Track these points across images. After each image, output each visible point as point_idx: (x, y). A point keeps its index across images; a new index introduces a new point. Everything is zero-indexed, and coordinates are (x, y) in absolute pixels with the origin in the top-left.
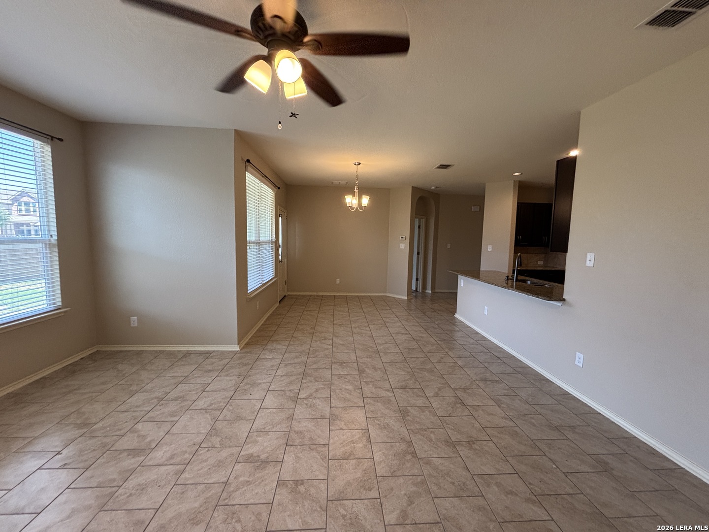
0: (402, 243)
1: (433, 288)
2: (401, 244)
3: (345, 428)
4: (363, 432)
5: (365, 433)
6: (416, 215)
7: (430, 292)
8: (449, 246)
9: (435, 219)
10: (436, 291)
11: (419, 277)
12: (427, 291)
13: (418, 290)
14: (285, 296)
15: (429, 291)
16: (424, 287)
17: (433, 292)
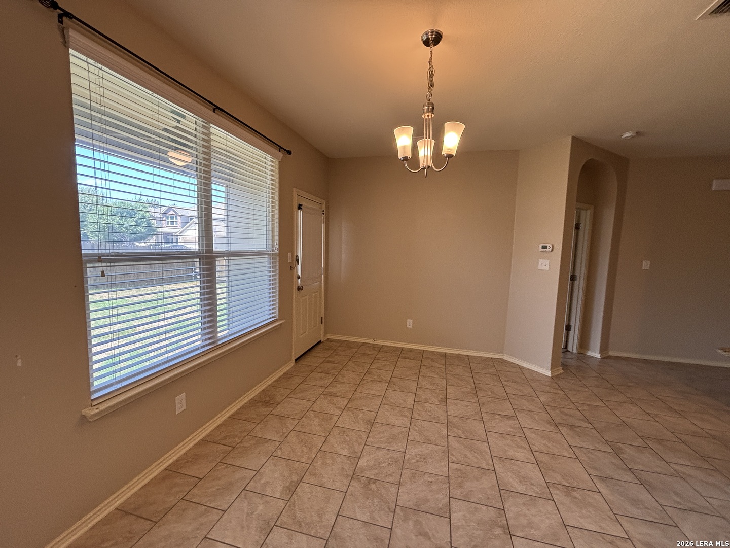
0: (544, 258)
1: (604, 348)
2: (541, 261)
6: (577, 202)
7: (598, 356)
8: (646, 265)
9: (616, 209)
10: (611, 353)
11: (572, 324)
12: (590, 353)
13: (570, 348)
14: (320, 342)
15: (595, 353)
16: (584, 343)
17: (606, 358)
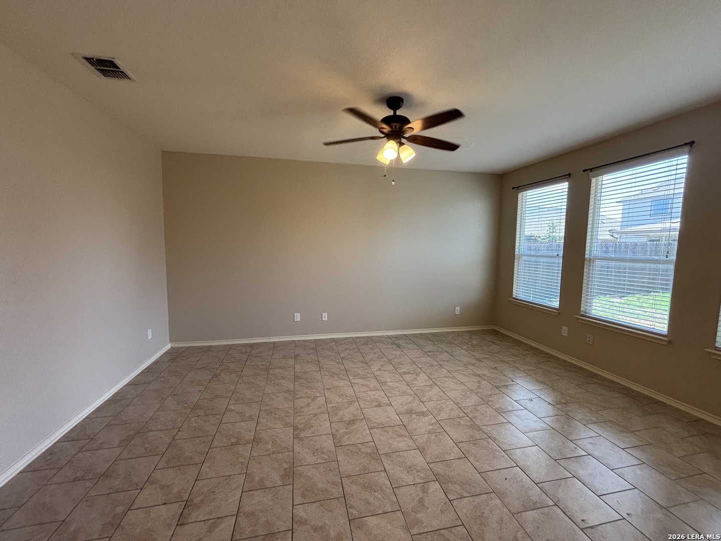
3: (360, 446)
4: (340, 443)
5: (338, 443)
